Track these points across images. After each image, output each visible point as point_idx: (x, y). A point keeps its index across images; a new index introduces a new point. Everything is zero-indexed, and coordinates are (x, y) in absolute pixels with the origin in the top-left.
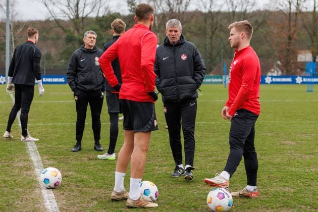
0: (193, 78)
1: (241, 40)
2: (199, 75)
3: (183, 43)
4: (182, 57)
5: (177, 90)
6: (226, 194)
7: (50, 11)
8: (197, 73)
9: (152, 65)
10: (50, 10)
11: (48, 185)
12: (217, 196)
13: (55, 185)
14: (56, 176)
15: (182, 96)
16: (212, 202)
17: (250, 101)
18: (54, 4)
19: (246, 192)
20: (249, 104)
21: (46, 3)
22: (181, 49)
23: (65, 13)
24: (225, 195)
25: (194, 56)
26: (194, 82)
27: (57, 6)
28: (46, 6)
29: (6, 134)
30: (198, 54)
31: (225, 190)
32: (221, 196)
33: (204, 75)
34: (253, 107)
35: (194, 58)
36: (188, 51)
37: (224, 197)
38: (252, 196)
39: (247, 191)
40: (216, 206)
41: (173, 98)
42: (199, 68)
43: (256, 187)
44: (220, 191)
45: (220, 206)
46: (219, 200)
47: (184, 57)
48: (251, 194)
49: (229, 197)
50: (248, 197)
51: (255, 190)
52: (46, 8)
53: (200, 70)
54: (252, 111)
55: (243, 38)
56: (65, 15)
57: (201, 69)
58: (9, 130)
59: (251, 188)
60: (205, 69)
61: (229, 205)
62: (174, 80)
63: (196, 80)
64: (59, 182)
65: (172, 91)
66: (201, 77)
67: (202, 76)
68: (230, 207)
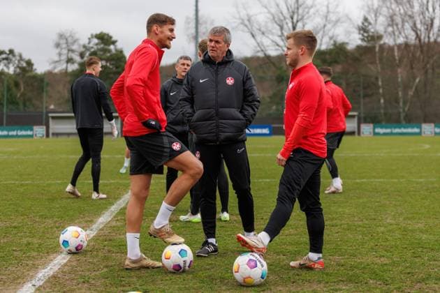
0: (241, 112)
1: (301, 57)
2: (249, 109)
3: (230, 62)
4: (228, 81)
5: (217, 126)
6: (259, 261)
7: (258, 44)
8: (246, 105)
9: (141, 86)
10: (259, 41)
11: (68, 248)
12: (247, 265)
13: (77, 248)
14: (77, 238)
15: (223, 136)
16: (240, 271)
17: (311, 139)
18: (263, 33)
19: (307, 262)
20: (307, 142)
21: (253, 33)
22: (227, 69)
23: (278, 45)
24: (258, 263)
25: (245, 79)
26: (242, 117)
27: (268, 37)
28: (253, 36)
29: (69, 188)
30: (250, 78)
31: (258, 257)
32: (253, 264)
33: (256, 110)
34: (314, 147)
35: (244, 83)
36: (237, 73)
37: (256, 266)
38: (316, 267)
39: (309, 260)
40: (244, 276)
41: (210, 138)
42: (250, 99)
43: (321, 255)
44: (252, 258)
45: (250, 277)
46: (249, 268)
47: (230, 81)
48: (314, 265)
49: (262, 266)
50: (309, 268)
51: (319, 258)
52: (252, 39)
53: (251, 102)
54: (312, 151)
55: (302, 54)
56: (277, 47)
57: (253, 101)
58: (74, 183)
59: (314, 256)
60: (259, 101)
61: (262, 277)
62: (213, 112)
63: (244, 116)
64: (82, 246)
65: (210, 128)
66: (251, 111)
67: (254, 111)
68: (263, 281)
